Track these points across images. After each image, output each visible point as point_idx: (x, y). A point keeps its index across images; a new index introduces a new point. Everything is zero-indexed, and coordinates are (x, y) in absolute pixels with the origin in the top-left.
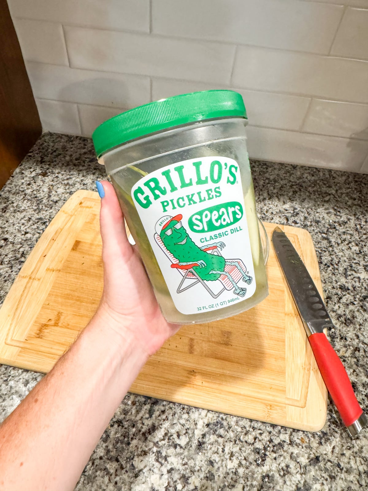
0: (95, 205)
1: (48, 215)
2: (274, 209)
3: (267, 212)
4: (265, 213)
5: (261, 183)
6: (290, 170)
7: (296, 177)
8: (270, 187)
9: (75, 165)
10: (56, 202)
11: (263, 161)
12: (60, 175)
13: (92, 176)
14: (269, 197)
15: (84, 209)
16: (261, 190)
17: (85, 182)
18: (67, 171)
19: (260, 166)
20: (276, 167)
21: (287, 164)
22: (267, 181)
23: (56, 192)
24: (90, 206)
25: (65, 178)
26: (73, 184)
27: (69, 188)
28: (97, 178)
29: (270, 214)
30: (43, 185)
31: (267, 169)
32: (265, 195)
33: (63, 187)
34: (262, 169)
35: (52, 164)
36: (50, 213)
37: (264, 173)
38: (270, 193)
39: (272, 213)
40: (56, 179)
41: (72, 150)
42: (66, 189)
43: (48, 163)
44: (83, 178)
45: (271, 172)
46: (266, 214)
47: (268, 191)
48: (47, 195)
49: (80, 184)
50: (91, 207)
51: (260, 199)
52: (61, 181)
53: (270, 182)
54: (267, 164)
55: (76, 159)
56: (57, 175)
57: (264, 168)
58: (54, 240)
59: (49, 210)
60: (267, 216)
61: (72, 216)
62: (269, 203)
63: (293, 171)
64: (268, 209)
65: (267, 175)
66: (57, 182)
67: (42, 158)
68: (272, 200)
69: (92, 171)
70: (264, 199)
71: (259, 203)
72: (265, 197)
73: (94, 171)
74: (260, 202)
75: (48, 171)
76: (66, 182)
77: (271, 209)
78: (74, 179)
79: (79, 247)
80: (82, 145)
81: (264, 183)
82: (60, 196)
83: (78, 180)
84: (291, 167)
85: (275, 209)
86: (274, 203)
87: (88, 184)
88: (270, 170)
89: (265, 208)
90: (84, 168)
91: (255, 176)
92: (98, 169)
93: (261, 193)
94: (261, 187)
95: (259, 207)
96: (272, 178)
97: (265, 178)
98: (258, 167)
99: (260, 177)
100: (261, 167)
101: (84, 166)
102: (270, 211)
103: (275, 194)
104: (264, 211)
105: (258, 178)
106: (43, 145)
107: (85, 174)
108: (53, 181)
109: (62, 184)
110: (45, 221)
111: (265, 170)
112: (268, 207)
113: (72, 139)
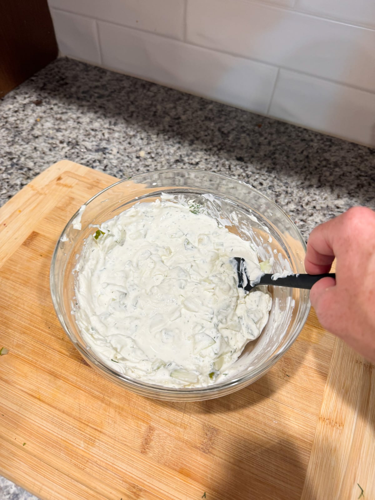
1: (20, 150)
2: (320, 202)
3: (307, 204)
4: (304, 205)
5: (315, 163)
6: (364, 154)
7: (369, 165)
8: (327, 171)
9: (78, 98)
10: (37, 137)
11: (328, 136)
12: (55, 108)
13: (92, 115)
14: (319, 184)
16: (311, 173)
17: (80, 120)
18: (66, 104)
19: (321, 142)
20: (346, 147)
21: (362, 146)
22: (324, 163)
23: (42, 125)
25: (60, 112)
26: (65, 120)
27: (59, 124)
28: (99, 118)
29: (310, 208)
30: (31, 115)
31: (330, 146)
32: (314, 181)
33: (52, 121)
34: (323, 146)
35: (53, 93)
36: (24, 148)
37: (325, 151)
38: (322, 180)
39: (314, 207)
40: (48, 111)
41: (83, 81)
42: (54, 125)
43: (49, 91)
44: (80, 115)
45: (335, 152)
46: (304, 207)
47: (320, 177)
48: (30, 128)
49: (75, 121)
51: (304, 185)
52: (53, 114)
53: (329, 166)
54: (333, 141)
55: (83, 92)
56: (52, 106)
57: (326, 145)
59: (24, 145)
60: (305, 209)
62: (315, 192)
63: (369, 156)
64: (310, 200)
65: (327, 155)
66: (49, 115)
67: (45, 84)
68: (322, 190)
69: (95, 109)
70: (311, 186)
71: (300, 191)
72: (312, 183)
73: (97, 109)
74: (301, 189)
75: (44, 100)
76: (59, 116)
77: (314, 202)
78: (69, 114)
80: (98, 78)
81: (319, 165)
82: (45, 131)
83: (74, 116)
84: (368, 151)
85: (321, 203)
86: (322, 194)
87: (84, 124)
88: (334, 148)
89: (307, 198)
90: (88, 104)
91: (309, 153)
92: (104, 108)
93: (308, 177)
94: (311, 169)
95: (299, 195)
96: (333, 159)
97: (322, 159)
98: (318, 143)
99: (315, 155)
100: (323, 143)
101: (88, 101)
102: (313, 204)
103: (329, 182)
104: (304, 202)
105: (312, 156)
106: (53, 71)
107: (85, 111)
108: (45, 112)
109: (53, 117)
110: (14, 156)
111: (326, 148)
112: (312, 197)
113: (89, 69)
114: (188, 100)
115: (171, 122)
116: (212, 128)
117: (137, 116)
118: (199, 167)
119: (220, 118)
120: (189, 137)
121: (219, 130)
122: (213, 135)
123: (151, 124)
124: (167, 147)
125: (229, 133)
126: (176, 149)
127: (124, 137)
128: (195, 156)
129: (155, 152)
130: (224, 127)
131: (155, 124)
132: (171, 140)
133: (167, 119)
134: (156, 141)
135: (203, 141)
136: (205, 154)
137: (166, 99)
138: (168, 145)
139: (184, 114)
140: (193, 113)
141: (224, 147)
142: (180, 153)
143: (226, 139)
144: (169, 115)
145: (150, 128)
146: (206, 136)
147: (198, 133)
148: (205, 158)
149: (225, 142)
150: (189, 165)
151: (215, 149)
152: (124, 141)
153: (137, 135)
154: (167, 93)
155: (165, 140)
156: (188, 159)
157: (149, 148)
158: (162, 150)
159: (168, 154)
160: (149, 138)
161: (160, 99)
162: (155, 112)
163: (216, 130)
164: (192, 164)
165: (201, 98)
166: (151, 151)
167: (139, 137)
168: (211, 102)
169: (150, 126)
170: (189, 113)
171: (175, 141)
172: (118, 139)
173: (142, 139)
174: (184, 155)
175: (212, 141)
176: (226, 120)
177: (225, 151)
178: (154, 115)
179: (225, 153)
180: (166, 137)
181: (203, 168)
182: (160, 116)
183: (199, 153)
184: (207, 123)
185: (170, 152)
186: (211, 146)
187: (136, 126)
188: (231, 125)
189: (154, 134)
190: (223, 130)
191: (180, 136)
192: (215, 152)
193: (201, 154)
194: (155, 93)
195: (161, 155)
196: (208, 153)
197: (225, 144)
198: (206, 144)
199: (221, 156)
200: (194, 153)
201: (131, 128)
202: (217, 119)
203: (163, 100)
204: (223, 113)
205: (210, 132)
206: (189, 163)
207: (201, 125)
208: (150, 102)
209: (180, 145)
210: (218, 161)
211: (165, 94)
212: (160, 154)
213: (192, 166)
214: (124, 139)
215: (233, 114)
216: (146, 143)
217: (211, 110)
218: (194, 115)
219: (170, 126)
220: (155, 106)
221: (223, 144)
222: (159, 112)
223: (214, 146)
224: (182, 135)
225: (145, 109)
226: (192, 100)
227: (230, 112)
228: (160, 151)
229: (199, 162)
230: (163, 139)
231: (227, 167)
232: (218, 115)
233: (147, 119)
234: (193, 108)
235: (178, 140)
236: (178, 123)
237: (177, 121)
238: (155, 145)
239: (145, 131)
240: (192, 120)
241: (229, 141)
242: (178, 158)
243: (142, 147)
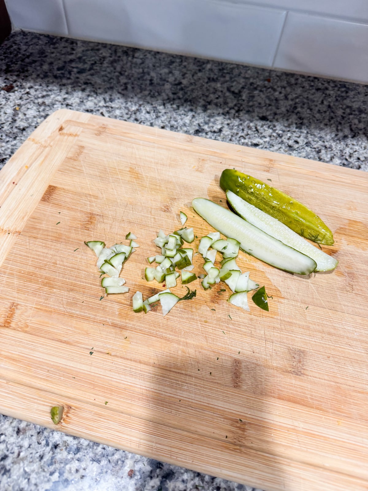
0: (82, 132)
1: (8, 148)
2: (361, 152)
3: (350, 157)
4: (347, 158)
5: (340, 112)
8: (354, 118)
9: (56, 77)
10: (24, 129)
11: (340, 81)
12: (32, 91)
13: (80, 94)
14: (353, 134)
15: (66, 137)
16: (340, 123)
17: (69, 102)
18: (44, 85)
19: (336, 89)
20: (361, 90)
22: (348, 111)
23: (25, 115)
24: (74, 134)
25: (40, 95)
26: (51, 105)
27: (44, 110)
28: (89, 96)
29: (355, 160)
30: (5, 105)
31: (347, 92)
32: (347, 131)
33: (35, 108)
34: (339, 93)
35: (22, 75)
36: (12, 145)
37: (344, 98)
38: (353, 129)
39: (359, 159)
40: (25, 97)
41: (53, 55)
42: (39, 111)
43: (16, 73)
44: (66, 96)
45: (354, 98)
46: (349, 160)
47: (350, 126)
48: (10, 119)
49: (62, 104)
50: (76, 135)
51: (338, 136)
52: (33, 99)
53: (354, 113)
54: (347, 86)
55: (59, 69)
56: (28, 90)
57: (342, 92)
58: (15, 184)
59: (11, 141)
60: (351, 162)
61: (45, 147)
62: (353, 143)
64: (351, 151)
65: (347, 102)
66: (28, 101)
67: (8, 66)
68: (358, 139)
69: (80, 86)
70: (345, 137)
71: (337, 143)
72: (346, 134)
73: (83, 87)
74: (338, 141)
75: (14, 85)
76: (40, 101)
77: (356, 153)
78: (52, 96)
79: (54, 196)
80: (69, 50)
81: (344, 113)
82: (30, 120)
83: (59, 98)
85: (363, 153)
86: (360, 143)
87: (74, 105)
88: (351, 94)
89: (348, 151)
90: (69, 81)
91: (330, 102)
92: (91, 83)
93: (339, 128)
94: (339, 119)
95: (338, 148)
96: (355, 106)
97: (344, 106)
98: (334, 90)
99: (337, 104)
100: (338, 90)
101: (69, 78)
102: (356, 155)
103: (361, 130)
104: (346, 155)
105: (334, 105)
106: (12, 49)
107: (70, 90)
108: (21, 98)
109: (34, 103)
110: (4, 157)
111: (344, 94)
112: (351, 148)
113: (54, 41)
114: (182, 61)
115: (173, 89)
116: (220, 89)
117: (133, 88)
118: (224, 134)
119: (224, 77)
120: (200, 102)
121: (229, 90)
122: (224, 97)
123: (152, 94)
124: (180, 117)
125: (240, 92)
126: (191, 118)
127: (127, 114)
128: (214, 123)
129: (169, 125)
130: (232, 86)
131: (156, 94)
132: (181, 108)
133: (167, 86)
134: (165, 113)
135: (216, 105)
136: (224, 118)
137: (157, 65)
138: (180, 115)
139: (184, 78)
140: (193, 76)
141: (241, 108)
142: (197, 122)
143: (240, 98)
144: (168, 82)
145: (153, 99)
146: (217, 98)
147: (207, 96)
148: (226, 122)
149: (240, 102)
150: (212, 134)
151: (233, 111)
152: (129, 118)
153: (141, 109)
154: (155, 58)
155: (174, 110)
156: (209, 127)
157: (160, 121)
158: (176, 121)
159: (185, 125)
160: (155, 110)
161: (151, 65)
162: (151, 80)
163: (225, 90)
164: (214, 132)
165: (195, 59)
166: (164, 124)
167: (144, 112)
168: (208, 62)
169: (152, 97)
170: (189, 76)
171: (186, 110)
172: (121, 117)
173: (148, 113)
174: (202, 123)
175: (226, 103)
176: (231, 78)
177: (244, 112)
178: (151, 84)
179: (245, 114)
180: (175, 106)
181: (229, 135)
182: (158, 84)
183: (218, 118)
184: (213, 84)
185: (186, 123)
186: (227, 109)
187: (136, 99)
188: (239, 83)
189: (160, 105)
190: (232, 89)
191: (189, 103)
192: (234, 115)
193: (220, 119)
194: (141, 59)
195: (177, 128)
196: (227, 117)
197: (241, 105)
198: (220, 108)
199: (242, 118)
200: (212, 120)
201: (131, 102)
202: (222, 79)
203: (154, 66)
204: (225, 71)
205: (220, 94)
206: (211, 132)
207: (207, 88)
208: (141, 70)
209: (193, 113)
210: (241, 124)
211: (154, 60)
212: (175, 126)
213: (215, 134)
214: (128, 116)
215: (236, 72)
216: (155, 117)
217: (211, 70)
218: (195, 77)
219: (174, 94)
220: (149, 74)
221: (239, 105)
222: (155, 79)
223: (231, 109)
224: (190, 101)
225: (139, 79)
226: (185, 61)
227: (232, 69)
228: (173, 123)
229: (221, 128)
230: (172, 109)
231: (254, 129)
232: (220, 74)
233: (145, 90)
234: (191, 70)
235: (188, 108)
236: (182, 89)
237: (179, 87)
238: (166, 117)
239: (148, 103)
240: (194, 83)
241: (244, 100)
242: (197, 128)
243: (151, 121)
